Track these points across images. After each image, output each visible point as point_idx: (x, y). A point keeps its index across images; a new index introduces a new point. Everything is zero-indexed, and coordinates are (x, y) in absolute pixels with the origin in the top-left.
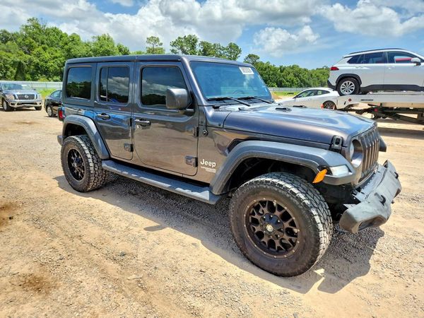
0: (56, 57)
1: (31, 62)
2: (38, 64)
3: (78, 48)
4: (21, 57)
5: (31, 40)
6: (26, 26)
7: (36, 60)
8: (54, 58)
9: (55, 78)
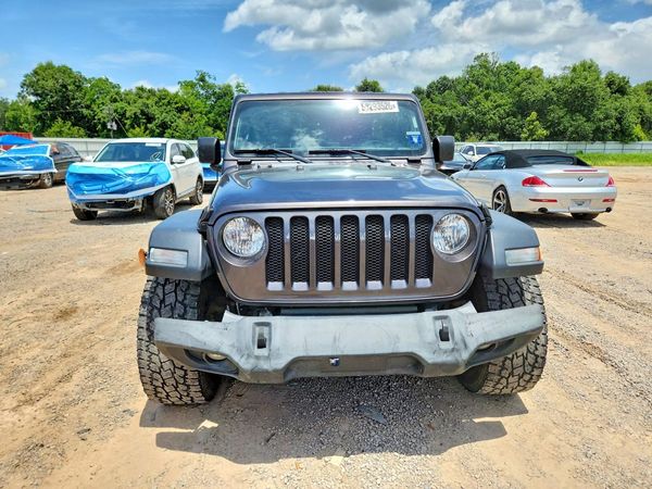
0: (500, 106)
1: (465, 115)
2: (473, 117)
3: (534, 88)
4: (454, 110)
5: (473, 85)
6: (472, 67)
7: (472, 113)
8: (497, 107)
9: (492, 136)
